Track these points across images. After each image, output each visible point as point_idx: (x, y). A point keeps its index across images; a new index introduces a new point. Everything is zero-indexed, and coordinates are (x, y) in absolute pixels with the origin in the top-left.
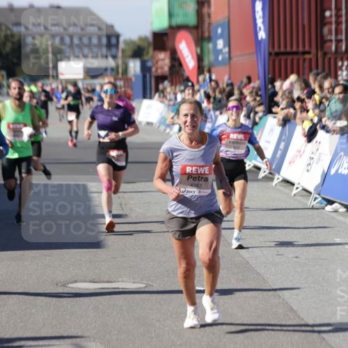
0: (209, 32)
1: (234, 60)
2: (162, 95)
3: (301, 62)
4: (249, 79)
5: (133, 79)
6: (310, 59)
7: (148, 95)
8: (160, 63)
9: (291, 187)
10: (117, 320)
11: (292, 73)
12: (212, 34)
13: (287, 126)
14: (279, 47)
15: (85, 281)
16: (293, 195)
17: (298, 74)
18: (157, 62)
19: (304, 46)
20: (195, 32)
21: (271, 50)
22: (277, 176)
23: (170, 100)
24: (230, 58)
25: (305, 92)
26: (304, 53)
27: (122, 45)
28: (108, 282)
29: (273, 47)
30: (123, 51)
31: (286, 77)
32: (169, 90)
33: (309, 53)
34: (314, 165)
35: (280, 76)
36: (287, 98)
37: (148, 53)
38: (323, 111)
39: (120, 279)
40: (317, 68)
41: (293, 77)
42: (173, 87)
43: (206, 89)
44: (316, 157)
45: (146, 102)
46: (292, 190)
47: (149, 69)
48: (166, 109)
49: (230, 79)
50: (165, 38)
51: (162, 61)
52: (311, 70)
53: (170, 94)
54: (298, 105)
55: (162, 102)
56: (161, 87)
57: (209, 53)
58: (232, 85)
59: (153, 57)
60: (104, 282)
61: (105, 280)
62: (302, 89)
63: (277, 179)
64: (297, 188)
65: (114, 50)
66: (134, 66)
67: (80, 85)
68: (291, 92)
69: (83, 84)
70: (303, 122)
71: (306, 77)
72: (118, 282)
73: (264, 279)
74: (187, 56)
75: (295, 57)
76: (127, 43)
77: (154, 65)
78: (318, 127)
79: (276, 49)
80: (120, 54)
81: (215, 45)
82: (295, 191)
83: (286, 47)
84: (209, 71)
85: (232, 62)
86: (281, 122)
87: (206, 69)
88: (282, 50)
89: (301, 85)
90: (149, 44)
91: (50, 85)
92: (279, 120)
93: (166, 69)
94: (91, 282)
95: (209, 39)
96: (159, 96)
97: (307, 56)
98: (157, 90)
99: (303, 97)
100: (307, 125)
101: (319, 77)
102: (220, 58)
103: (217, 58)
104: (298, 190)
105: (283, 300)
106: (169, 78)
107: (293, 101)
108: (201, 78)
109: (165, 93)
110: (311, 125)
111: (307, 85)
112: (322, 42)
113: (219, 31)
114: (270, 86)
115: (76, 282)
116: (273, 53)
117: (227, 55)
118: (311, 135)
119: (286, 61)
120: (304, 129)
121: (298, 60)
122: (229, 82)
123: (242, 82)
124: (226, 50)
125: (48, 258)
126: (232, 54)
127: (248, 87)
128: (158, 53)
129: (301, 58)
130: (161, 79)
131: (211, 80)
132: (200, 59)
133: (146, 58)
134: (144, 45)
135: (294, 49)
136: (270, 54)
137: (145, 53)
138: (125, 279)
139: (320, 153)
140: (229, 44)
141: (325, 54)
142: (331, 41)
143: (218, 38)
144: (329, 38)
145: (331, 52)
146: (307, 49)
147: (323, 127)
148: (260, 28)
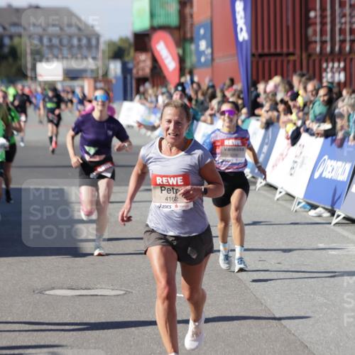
0: (192, 33)
1: (217, 61)
2: (143, 97)
3: (285, 63)
5: (114, 81)
6: (295, 61)
7: (129, 97)
8: (141, 65)
9: (275, 190)
11: (276, 74)
12: (194, 35)
13: (270, 129)
14: (263, 48)
15: (62, 288)
16: (276, 199)
17: (282, 76)
18: (138, 64)
19: (288, 47)
20: (177, 33)
21: (254, 52)
22: (259, 180)
23: (151, 102)
24: (213, 59)
25: (289, 94)
26: (288, 54)
29: (257, 49)
32: (150, 92)
33: (293, 54)
34: (297, 169)
35: (264, 78)
36: (271, 100)
37: (129, 54)
38: (307, 114)
39: (98, 286)
40: (301, 69)
41: (277, 79)
42: (155, 89)
44: (299, 161)
45: (127, 104)
46: (275, 195)
47: (130, 71)
48: (147, 112)
51: (143, 63)
53: (151, 96)
54: (281, 107)
55: (142, 104)
56: (142, 89)
57: (191, 54)
58: (213, 87)
59: (134, 59)
60: (82, 289)
61: (84, 287)
62: (287, 91)
63: (260, 183)
64: (281, 192)
66: (115, 68)
68: (274, 95)
69: (62, 86)
70: (286, 125)
71: (289, 78)
72: (97, 288)
73: (246, 286)
74: (166, 58)
75: (279, 59)
77: (135, 67)
79: (260, 51)
81: (198, 46)
82: (278, 196)
83: (269, 48)
84: (191, 73)
85: (214, 64)
86: (264, 125)
87: (187, 71)
88: (266, 51)
89: (285, 88)
90: (130, 45)
92: (262, 122)
93: (148, 71)
94: (68, 289)
95: (192, 40)
96: (140, 98)
97: (291, 58)
99: (287, 99)
100: (291, 128)
101: (304, 79)
102: (203, 59)
103: (199, 60)
104: (282, 194)
105: (266, 306)
106: (150, 80)
107: (276, 104)
108: (183, 80)
109: (146, 95)
110: (294, 128)
111: (291, 87)
112: (306, 43)
113: (202, 31)
114: (252, 89)
115: (53, 289)
116: (256, 54)
117: (209, 57)
118: (295, 138)
119: (270, 62)
120: (287, 133)
121: (282, 62)
122: (211, 84)
123: (225, 84)
124: (209, 51)
125: (24, 264)
126: (215, 56)
127: (231, 89)
128: (140, 55)
129: (285, 59)
130: (142, 81)
131: (192, 82)
132: (182, 61)
133: (126, 59)
134: (125, 46)
135: (279, 50)
136: (253, 55)
137: (126, 54)
138: (103, 286)
139: (303, 157)
140: (211, 44)
141: (309, 56)
142: (316, 42)
143: (200, 39)
144: (313, 39)
145: (316, 53)
146: (291, 50)
147: (307, 130)
148: (241, 30)
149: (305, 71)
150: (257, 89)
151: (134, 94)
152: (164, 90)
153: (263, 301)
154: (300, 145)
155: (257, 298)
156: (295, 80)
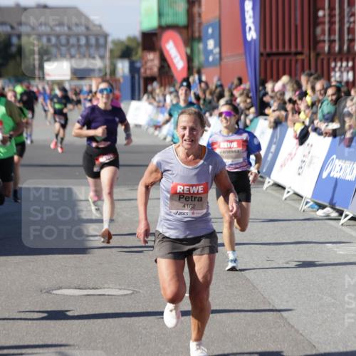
0: (200, 32)
1: (225, 60)
2: (150, 96)
3: (293, 63)
4: (240, 81)
5: (122, 80)
6: (303, 60)
7: (137, 97)
8: (149, 64)
9: (282, 190)
10: (102, 328)
11: (284, 74)
12: (202, 34)
13: (279, 129)
14: (271, 47)
15: (70, 288)
16: (284, 198)
17: (290, 75)
18: (146, 63)
19: (296, 47)
20: (185, 31)
21: (262, 50)
22: (267, 180)
23: (159, 102)
24: (221, 58)
25: (297, 93)
26: (297, 54)
27: (110, 46)
28: (93, 288)
29: (265, 48)
30: (111, 51)
31: (278, 79)
32: (158, 91)
33: (301, 53)
34: (305, 168)
35: (272, 77)
36: (279, 99)
37: (137, 53)
38: (315, 113)
39: (106, 286)
40: (310, 68)
41: (285, 79)
42: (163, 88)
43: (195, 90)
44: (307, 160)
45: (134, 104)
46: (283, 194)
47: (138, 70)
48: (155, 111)
49: (219, 80)
50: (154, 39)
51: (151, 62)
52: (303, 71)
53: (158, 95)
54: (289, 107)
55: (150, 103)
56: (149, 88)
57: (199, 53)
58: (221, 86)
59: (142, 58)
60: (89, 288)
61: (91, 286)
62: (295, 91)
63: (268, 182)
64: (288, 192)
66: (123, 67)
67: (67, 86)
68: (283, 94)
69: (70, 85)
70: (294, 124)
71: (298, 78)
72: (104, 288)
73: (253, 286)
74: (175, 57)
75: (288, 58)
76: (115, 43)
77: (142, 66)
78: (310, 129)
79: (268, 50)
80: (108, 54)
81: (206, 45)
82: (286, 195)
83: (278, 47)
84: (199, 73)
85: (222, 63)
86: (272, 124)
87: (195, 70)
88: (274, 50)
89: (293, 86)
90: (138, 44)
91: (36, 86)
92: (270, 123)
93: (155, 70)
94: (76, 288)
95: (200, 39)
96: (148, 98)
97: (300, 57)
98: (146, 91)
100: (299, 127)
101: (312, 78)
102: (211, 59)
103: (207, 59)
104: (289, 194)
106: (158, 79)
107: (285, 103)
108: (191, 79)
109: (154, 94)
110: (303, 127)
111: (299, 86)
112: (314, 42)
113: (210, 31)
114: (261, 88)
115: (61, 288)
116: (265, 54)
117: (217, 56)
118: (303, 138)
119: (278, 61)
120: (295, 132)
121: (291, 61)
122: (219, 83)
123: (232, 83)
124: (217, 50)
125: (32, 264)
126: (223, 55)
127: (239, 88)
128: (148, 54)
129: (293, 58)
130: (149, 80)
131: (200, 81)
132: (190, 60)
133: (134, 58)
134: (133, 45)
135: (287, 49)
136: (261, 55)
137: (134, 53)
138: (111, 286)
139: (312, 157)
140: (219, 44)
141: (318, 55)
142: (324, 41)
143: (208, 39)
144: (322, 38)
145: (324, 53)
146: (299, 49)
147: (315, 130)
148: (250, 29)
149: (313, 71)
150: (265, 88)
151: (142, 94)
152: (172, 89)
153: (270, 301)
154: (308, 145)
155: (264, 298)
156: (303, 79)
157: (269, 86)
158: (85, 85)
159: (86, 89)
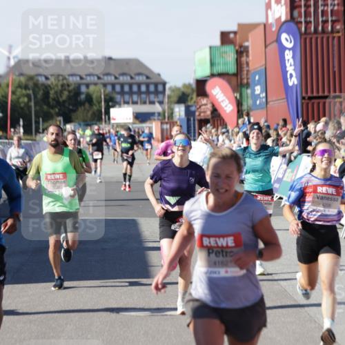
0: (248, 79)
1: (271, 104)
3: (332, 105)
6: (341, 103)
7: (192, 137)
8: (203, 108)
12: (250, 81)
14: (312, 92)
18: (200, 107)
19: (335, 91)
20: (234, 79)
21: (304, 95)
24: (267, 102)
25: (338, 132)
26: (335, 97)
27: (168, 92)
29: (307, 92)
30: (169, 97)
33: (339, 97)
35: (313, 119)
37: (192, 98)
47: (193, 113)
49: (266, 121)
51: (205, 106)
52: (341, 113)
57: (247, 97)
58: (268, 127)
59: (196, 102)
65: (161, 97)
66: (179, 111)
68: (324, 133)
75: (327, 101)
76: (172, 90)
77: (197, 110)
79: (309, 94)
80: (166, 100)
81: (254, 90)
83: (318, 92)
84: (248, 115)
85: (268, 106)
87: (244, 113)
88: (315, 94)
90: (193, 90)
93: (209, 113)
95: (248, 85)
97: (338, 100)
100: (339, 163)
102: (258, 102)
103: (255, 102)
106: (211, 121)
108: (240, 121)
110: (342, 162)
113: (257, 78)
116: (307, 97)
117: (264, 100)
118: (342, 172)
119: (319, 103)
120: (335, 167)
121: (330, 103)
122: (266, 124)
123: (278, 125)
124: (264, 95)
126: (268, 100)
127: (284, 128)
128: (201, 99)
129: (332, 101)
130: (203, 122)
131: (249, 122)
132: (239, 104)
133: (190, 103)
134: (189, 91)
135: (326, 93)
136: (303, 98)
137: (189, 98)
140: (265, 90)
143: (256, 85)
146: (337, 93)
148: (291, 75)
150: (307, 128)
151: (197, 135)
152: (224, 130)
153: (316, 320)
155: (311, 317)
156: (343, 120)
157: (311, 127)
158: (146, 127)
159: (147, 131)
